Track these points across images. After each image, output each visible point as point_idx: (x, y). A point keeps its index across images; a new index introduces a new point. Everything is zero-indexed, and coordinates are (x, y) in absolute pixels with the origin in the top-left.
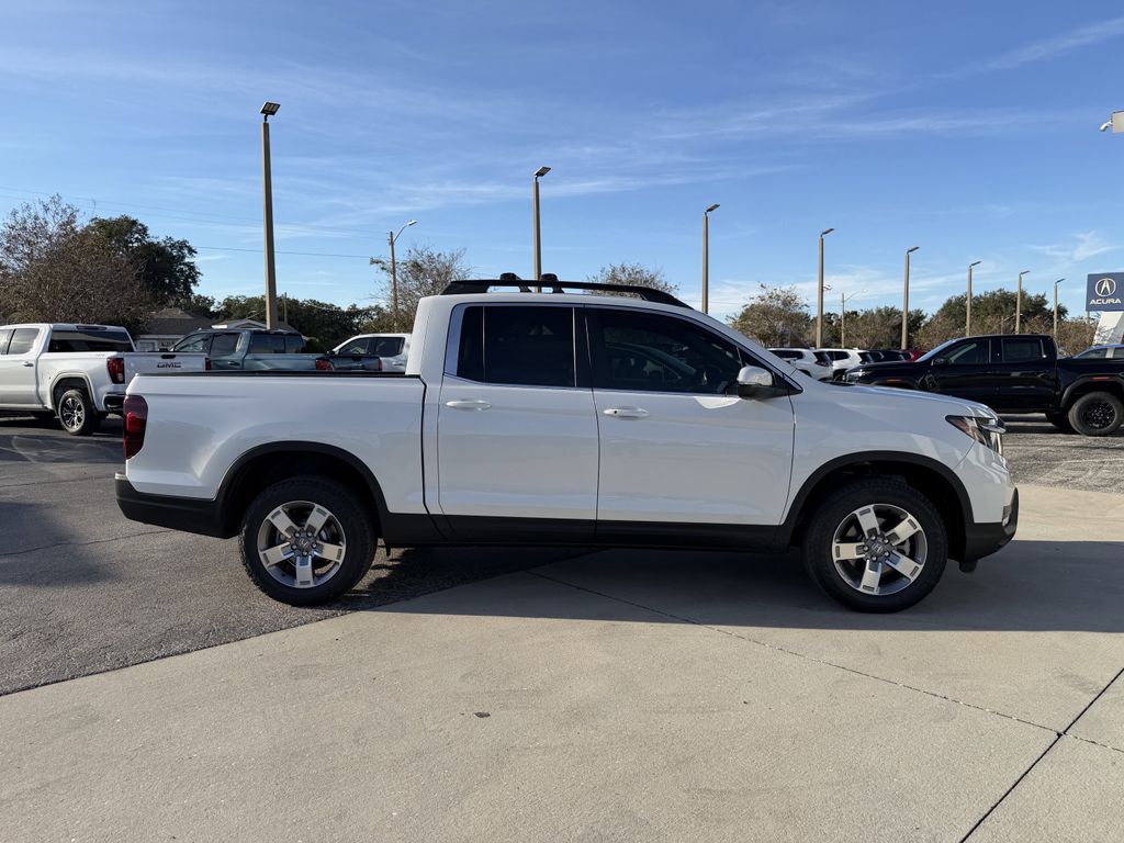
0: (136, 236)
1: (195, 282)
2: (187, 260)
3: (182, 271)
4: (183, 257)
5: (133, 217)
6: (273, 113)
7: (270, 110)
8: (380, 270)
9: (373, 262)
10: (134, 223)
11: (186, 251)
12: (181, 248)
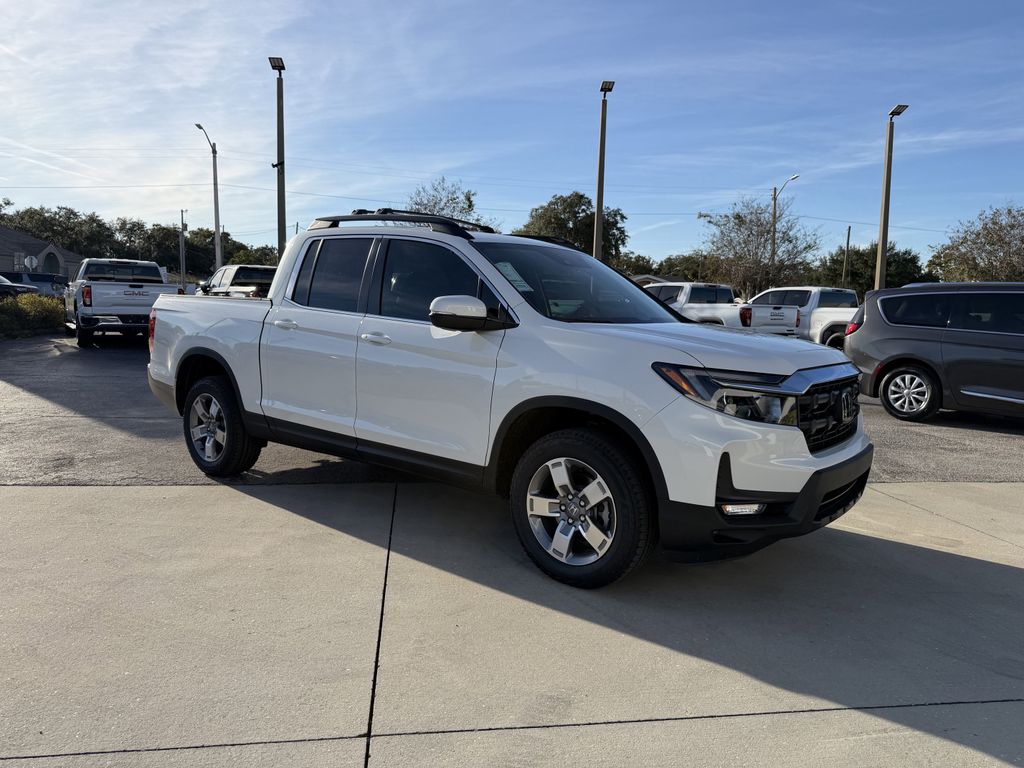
0: (583, 207)
1: (624, 244)
2: (619, 225)
3: (614, 235)
4: (617, 223)
5: (582, 193)
6: (610, 90)
7: (607, 88)
8: (707, 224)
9: (700, 216)
10: (582, 197)
11: (618, 218)
12: (615, 215)
